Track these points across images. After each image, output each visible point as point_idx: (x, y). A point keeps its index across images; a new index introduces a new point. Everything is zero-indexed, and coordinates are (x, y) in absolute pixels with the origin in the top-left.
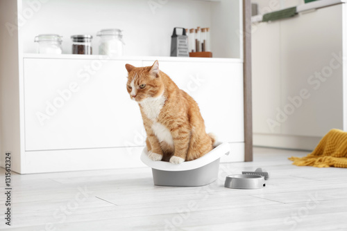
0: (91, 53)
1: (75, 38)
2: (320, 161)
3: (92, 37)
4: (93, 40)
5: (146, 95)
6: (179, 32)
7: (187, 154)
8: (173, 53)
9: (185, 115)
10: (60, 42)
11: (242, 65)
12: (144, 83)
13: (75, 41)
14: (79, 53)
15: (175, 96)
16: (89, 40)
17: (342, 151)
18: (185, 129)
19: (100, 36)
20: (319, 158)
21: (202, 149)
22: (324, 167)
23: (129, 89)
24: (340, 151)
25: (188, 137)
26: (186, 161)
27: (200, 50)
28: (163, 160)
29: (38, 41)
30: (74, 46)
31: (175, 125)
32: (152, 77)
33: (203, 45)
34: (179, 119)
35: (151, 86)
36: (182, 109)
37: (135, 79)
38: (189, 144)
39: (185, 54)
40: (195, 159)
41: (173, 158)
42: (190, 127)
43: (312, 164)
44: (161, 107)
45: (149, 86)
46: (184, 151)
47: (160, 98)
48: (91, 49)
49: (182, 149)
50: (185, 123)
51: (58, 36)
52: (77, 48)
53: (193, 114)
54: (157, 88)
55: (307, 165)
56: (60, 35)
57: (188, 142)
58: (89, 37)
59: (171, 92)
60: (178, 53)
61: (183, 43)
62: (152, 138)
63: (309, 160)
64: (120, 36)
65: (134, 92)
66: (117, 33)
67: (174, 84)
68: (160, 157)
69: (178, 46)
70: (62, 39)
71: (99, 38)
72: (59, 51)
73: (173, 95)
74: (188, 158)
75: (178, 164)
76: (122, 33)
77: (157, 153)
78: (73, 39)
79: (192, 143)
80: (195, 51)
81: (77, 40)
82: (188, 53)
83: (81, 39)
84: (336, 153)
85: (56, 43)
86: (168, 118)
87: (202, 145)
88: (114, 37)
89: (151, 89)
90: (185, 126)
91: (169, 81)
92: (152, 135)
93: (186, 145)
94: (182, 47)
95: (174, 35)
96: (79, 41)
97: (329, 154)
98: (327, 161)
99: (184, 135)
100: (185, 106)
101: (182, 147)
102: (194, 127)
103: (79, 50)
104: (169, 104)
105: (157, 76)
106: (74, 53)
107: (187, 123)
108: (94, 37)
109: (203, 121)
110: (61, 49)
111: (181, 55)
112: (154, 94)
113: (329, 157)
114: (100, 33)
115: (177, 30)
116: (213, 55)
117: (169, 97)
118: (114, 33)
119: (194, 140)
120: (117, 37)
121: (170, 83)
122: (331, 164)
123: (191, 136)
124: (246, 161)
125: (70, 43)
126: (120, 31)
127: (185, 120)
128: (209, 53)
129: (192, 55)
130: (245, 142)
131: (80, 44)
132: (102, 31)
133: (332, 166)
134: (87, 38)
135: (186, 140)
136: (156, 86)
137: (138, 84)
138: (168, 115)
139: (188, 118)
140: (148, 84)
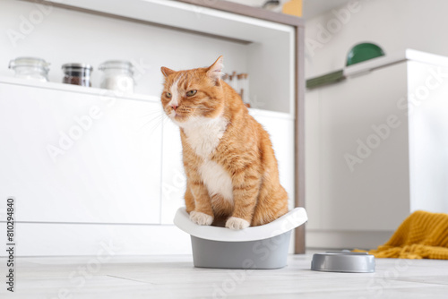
1: (67, 67)
2: (407, 251)
3: (91, 69)
4: (93, 73)
7: (254, 215)
9: (256, 148)
12: (196, 86)
13: (67, 73)
15: (241, 116)
16: (87, 72)
17: (435, 239)
18: (254, 171)
19: (103, 69)
20: (406, 247)
21: (277, 206)
22: (416, 258)
24: (433, 237)
25: (258, 187)
26: (252, 225)
28: (214, 224)
34: (246, 155)
35: (207, 94)
37: (178, 80)
38: (259, 198)
42: (262, 170)
43: (397, 255)
44: (221, 135)
46: (250, 209)
49: (246, 206)
50: (255, 162)
51: (44, 61)
53: (267, 148)
55: (389, 257)
56: (47, 61)
57: (257, 194)
58: (88, 67)
59: (236, 111)
62: (198, 188)
63: (390, 250)
65: (175, 100)
68: (209, 219)
73: (238, 115)
75: (240, 231)
77: (206, 212)
78: (63, 70)
79: (263, 197)
81: (70, 70)
83: (76, 68)
84: (426, 240)
86: (230, 152)
88: (123, 71)
89: (206, 100)
90: (255, 167)
92: (198, 183)
93: (252, 200)
97: (417, 242)
98: (417, 251)
99: (252, 182)
101: (247, 202)
104: (233, 130)
107: (258, 162)
113: (420, 246)
114: (103, 66)
118: (123, 66)
119: (266, 192)
120: (126, 72)
122: (425, 254)
123: (262, 185)
124: (297, 253)
126: (130, 65)
127: (255, 157)
133: (426, 257)
134: (85, 69)
135: (254, 190)
136: (215, 98)
137: (186, 88)
138: (231, 148)
139: (259, 155)
140: (201, 91)
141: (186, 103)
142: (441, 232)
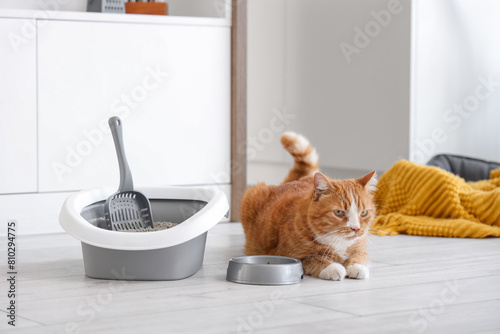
11: (228, 31)
17: (421, 203)
22: (389, 235)
24: (416, 204)
27: (145, 0)
39: (118, 5)
60: (104, 3)
80: (134, 0)
82: (122, 5)
84: (408, 207)
97: (395, 209)
98: (393, 223)
111: (110, 9)
113: (396, 215)
116: (170, 9)
122: (401, 228)
124: (232, 221)
128: (161, 4)
130: (232, 183)
133: (403, 233)
142: (427, 195)
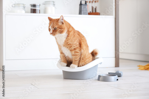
0: (40, 13)
1: (32, 5)
3: (40, 5)
4: (40, 6)
5: (57, 33)
6: (83, 3)
7: (79, 63)
8: (80, 13)
10: (24, 7)
11: (114, 19)
12: (56, 27)
13: (32, 7)
14: (33, 13)
15: (73, 34)
16: (38, 6)
18: (77, 50)
19: (44, 4)
23: (50, 30)
25: (80, 55)
26: (78, 66)
27: (94, 12)
28: (67, 66)
29: (14, 7)
30: (31, 9)
31: (73, 48)
32: (60, 24)
33: (95, 9)
34: (74, 45)
35: (60, 28)
36: (76, 41)
37: (52, 25)
39: (86, 13)
40: (83, 66)
41: (72, 65)
42: (80, 50)
44: (65, 39)
45: (58, 29)
46: (77, 62)
47: (65, 34)
48: (40, 10)
49: (76, 61)
50: (78, 48)
51: (23, 4)
52: (32, 10)
53: (82, 43)
54: (63, 30)
55: (145, 70)
56: (25, 4)
57: (79, 57)
58: (39, 5)
59: (70, 32)
60: (82, 13)
61: (85, 8)
64: (54, 5)
65: (51, 32)
66: (52, 3)
67: (73, 28)
69: (82, 10)
70: (25, 6)
71: (44, 5)
72: (24, 12)
73: (71, 33)
74: (79, 66)
75: (74, 68)
76: (55, 3)
77: (64, 62)
78: (31, 6)
80: (91, 12)
81: (33, 6)
82: (87, 13)
83: (34, 6)
85: (22, 8)
86: (68, 45)
87: (86, 59)
89: (60, 30)
90: (78, 49)
91: (69, 26)
92: (62, 53)
93: (78, 59)
94: (84, 10)
95: (81, 4)
96: (33, 7)
99: (77, 54)
100: (78, 39)
101: (76, 59)
102: (82, 50)
103: (34, 11)
104: (69, 38)
105: (63, 23)
106: (31, 13)
107: (79, 47)
108: (41, 5)
109: (88, 46)
110: (25, 10)
111: (84, 14)
112: (61, 32)
114: (44, 3)
115: (82, 2)
116: (100, 14)
117: (69, 34)
119: (83, 56)
120: (52, 5)
121: (70, 27)
123: (81, 55)
124: (116, 67)
125: (29, 8)
126: (54, 2)
127: (78, 46)
128: (98, 13)
129: (90, 14)
130: (115, 57)
131: (34, 8)
132: (45, 2)
134: (38, 5)
135: (78, 56)
136: (62, 28)
137: (53, 27)
138: (69, 43)
139: (79, 45)
140: (58, 28)
141: (54, 32)
